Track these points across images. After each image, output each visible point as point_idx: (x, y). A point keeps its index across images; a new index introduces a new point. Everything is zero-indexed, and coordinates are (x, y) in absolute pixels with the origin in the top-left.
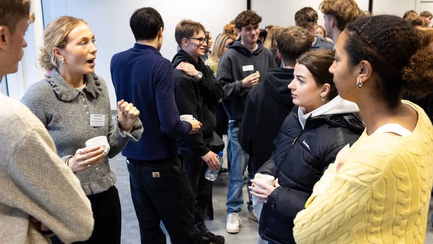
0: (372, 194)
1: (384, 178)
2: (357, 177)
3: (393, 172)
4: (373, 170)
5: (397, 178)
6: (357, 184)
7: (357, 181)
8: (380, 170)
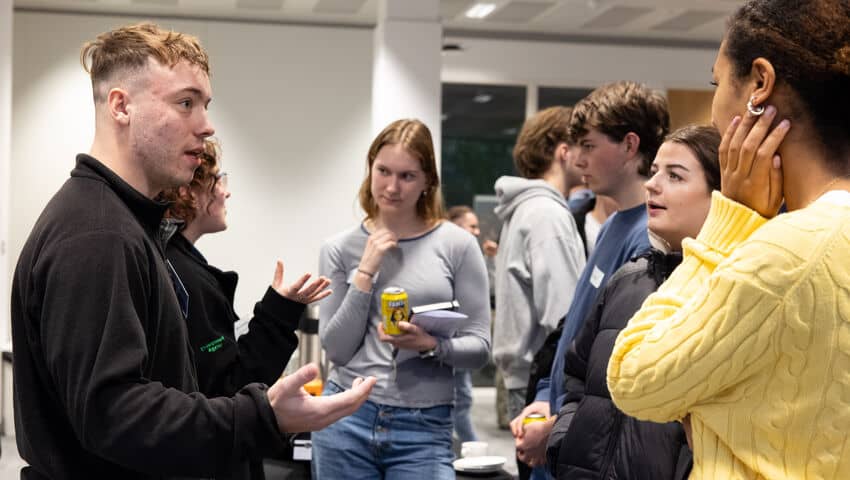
0: (784, 317)
1: (810, 281)
2: (755, 274)
3: (829, 271)
4: (788, 258)
5: (839, 287)
6: (754, 289)
7: (755, 283)
8: (802, 261)
